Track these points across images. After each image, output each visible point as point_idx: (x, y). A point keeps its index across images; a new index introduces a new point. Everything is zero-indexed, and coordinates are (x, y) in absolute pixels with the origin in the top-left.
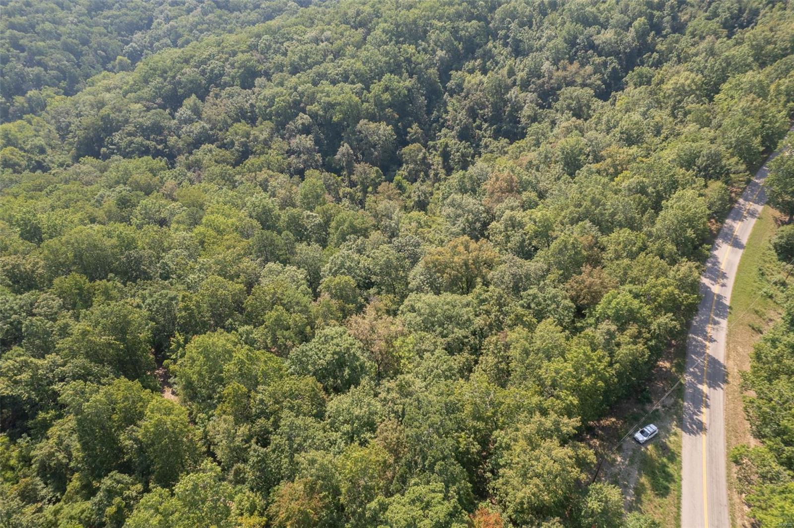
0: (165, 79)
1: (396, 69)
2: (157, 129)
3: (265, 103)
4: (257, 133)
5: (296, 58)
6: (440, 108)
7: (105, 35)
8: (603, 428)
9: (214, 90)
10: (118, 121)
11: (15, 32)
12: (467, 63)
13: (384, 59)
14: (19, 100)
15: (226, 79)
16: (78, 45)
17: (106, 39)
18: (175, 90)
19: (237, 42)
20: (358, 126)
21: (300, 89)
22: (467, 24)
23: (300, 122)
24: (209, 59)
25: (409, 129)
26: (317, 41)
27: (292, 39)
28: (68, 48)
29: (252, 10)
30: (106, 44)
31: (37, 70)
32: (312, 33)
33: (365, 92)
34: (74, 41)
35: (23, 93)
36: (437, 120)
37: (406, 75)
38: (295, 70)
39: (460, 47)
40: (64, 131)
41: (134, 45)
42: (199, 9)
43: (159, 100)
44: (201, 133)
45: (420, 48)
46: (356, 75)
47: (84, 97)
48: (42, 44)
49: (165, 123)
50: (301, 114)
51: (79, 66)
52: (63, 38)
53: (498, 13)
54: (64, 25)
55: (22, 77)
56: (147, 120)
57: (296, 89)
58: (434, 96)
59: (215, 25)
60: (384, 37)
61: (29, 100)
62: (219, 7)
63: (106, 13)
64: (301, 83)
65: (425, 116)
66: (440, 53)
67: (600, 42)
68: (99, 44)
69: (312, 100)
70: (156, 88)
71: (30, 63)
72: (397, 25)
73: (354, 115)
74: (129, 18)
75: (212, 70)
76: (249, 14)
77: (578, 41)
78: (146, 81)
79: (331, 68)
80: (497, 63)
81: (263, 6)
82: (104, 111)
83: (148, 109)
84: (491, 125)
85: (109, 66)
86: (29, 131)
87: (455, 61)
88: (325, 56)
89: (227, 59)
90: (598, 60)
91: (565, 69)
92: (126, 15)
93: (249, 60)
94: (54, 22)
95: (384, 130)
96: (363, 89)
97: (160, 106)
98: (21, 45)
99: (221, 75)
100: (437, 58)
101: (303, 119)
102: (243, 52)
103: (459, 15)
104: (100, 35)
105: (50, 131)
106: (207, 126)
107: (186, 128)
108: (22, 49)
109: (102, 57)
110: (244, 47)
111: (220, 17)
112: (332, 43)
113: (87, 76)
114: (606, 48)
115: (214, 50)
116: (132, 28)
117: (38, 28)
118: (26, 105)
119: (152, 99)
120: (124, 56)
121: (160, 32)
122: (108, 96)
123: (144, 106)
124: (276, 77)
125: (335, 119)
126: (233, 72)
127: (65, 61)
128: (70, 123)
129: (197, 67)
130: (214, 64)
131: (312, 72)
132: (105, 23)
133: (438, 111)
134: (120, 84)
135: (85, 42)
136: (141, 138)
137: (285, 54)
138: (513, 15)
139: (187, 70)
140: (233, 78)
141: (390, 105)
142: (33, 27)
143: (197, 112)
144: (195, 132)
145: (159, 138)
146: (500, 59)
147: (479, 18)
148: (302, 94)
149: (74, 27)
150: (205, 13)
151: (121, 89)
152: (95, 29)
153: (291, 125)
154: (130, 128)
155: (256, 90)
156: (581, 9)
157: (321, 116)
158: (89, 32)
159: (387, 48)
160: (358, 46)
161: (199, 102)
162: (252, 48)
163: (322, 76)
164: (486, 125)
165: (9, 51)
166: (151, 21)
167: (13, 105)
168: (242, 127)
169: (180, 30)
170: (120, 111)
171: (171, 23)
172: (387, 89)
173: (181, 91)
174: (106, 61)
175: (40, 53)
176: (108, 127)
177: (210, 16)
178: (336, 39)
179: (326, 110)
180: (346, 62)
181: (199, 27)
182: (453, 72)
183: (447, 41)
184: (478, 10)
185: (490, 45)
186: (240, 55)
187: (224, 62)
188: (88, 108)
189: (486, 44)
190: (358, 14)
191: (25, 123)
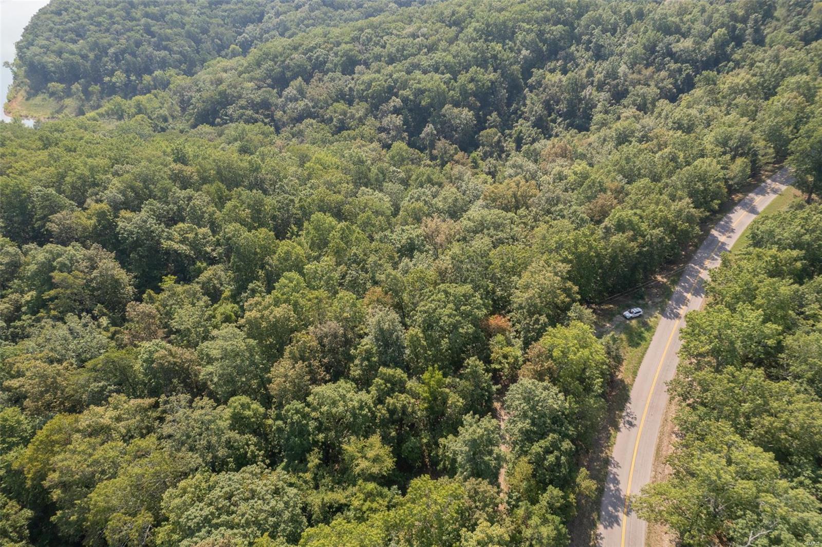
0: (276, 63)
1: (482, 63)
2: (265, 105)
3: (362, 87)
4: (354, 111)
5: (393, 50)
6: (519, 101)
7: (222, 26)
8: (602, 310)
9: (317, 75)
10: (233, 96)
11: (149, 20)
12: (549, 63)
13: (472, 54)
14: (147, 78)
15: (329, 65)
16: (198, 34)
17: (222, 30)
18: (283, 73)
19: (342, 34)
20: (443, 110)
21: (395, 76)
22: (554, 28)
23: (392, 104)
24: (315, 48)
25: (489, 117)
26: (414, 36)
27: (392, 34)
28: (190, 36)
29: (355, 9)
30: (222, 34)
31: (163, 53)
32: (410, 29)
33: (452, 81)
34: (196, 30)
35: (150, 72)
36: (515, 112)
37: (491, 69)
38: (391, 60)
39: (544, 48)
40: (185, 104)
41: (246, 35)
42: (307, 6)
43: (269, 81)
44: (304, 110)
45: (507, 47)
46: (446, 67)
47: (204, 76)
48: (169, 31)
49: (274, 100)
50: (394, 98)
51: (198, 52)
52: (187, 27)
53: (584, 20)
54: (189, 16)
55: (150, 58)
56: (257, 97)
57: (391, 76)
58: (516, 90)
59: (320, 21)
60: (474, 35)
61: (155, 79)
62: (325, 5)
63: (224, 7)
64: (396, 71)
65: (505, 108)
66: (525, 52)
67: (678, 49)
68: (217, 33)
69: (404, 86)
70: (268, 70)
71: (158, 47)
72: (488, 25)
73: (440, 100)
74: (244, 12)
75: (317, 57)
76: (352, 12)
77: (658, 48)
78: (259, 65)
79: (424, 60)
80: (577, 65)
81: (365, 5)
82: (221, 88)
83: (259, 88)
84: (564, 120)
85: (223, 53)
86: (156, 104)
87: (539, 60)
88: (420, 50)
89: (331, 49)
90: (673, 66)
91: (639, 72)
92: (242, 9)
93: (351, 50)
94: (181, 13)
95: (466, 114)
96: (451, 79)
97: (269, 86)
98: (152, 32)
99: (325, 62)
100: (522, 57)
101: (396, 102)
102: (346, 43)
103: (546, 20)
104: (218, 25)
105: (172, 104)
106: (311, 104)
107: (290, 105)
108: (152, 34)
109: (218, 45)
110: (347, 39)
111: (325, 14)
112: (427, 39)
113: (204, 61)
114: (684, 56)
115: (319, 40)
116: (246, 21)
117: (168, 18)
118: (152, 83)
119: (263, 80)
120: (237, 45)
121: (270, 25)
122: (224, 75)
123: (256, 85)
124: (375, 66)
125: (423, 103)
126: (336, 60)
127: (186, 46)
128: (191, 97)
129: (305, 54)
130: (320, 52)
131: (407, 63)
132: (222, 16)
133: (517, 104)
134: (235, 66)
135: (205, 31)
136: (252, 111)
137: (384, 47)
138: (597, 22)
139: (295, 55)
140: (336, 65)
141: (475, 94)
142: (163, 16)
143: (301, 92)
144: (299, 108)
145: (267, 113)
146: (581, 61)
147: (565, 23)
148: (395, 81)
149: (197, 17)
150: (312, 10)
151: (236, 70)
152: (214, 21)
153: (384, 107)
154: (243, 102)
155: (356, 76)
156: (664, 18)
157: (411, 101)
158: (208, 23)
159: (477, 44)
160: (451, 42)
161: (304, 85)
162: (355, 39)
163: (417, 66)
164: (561, 119)
165: (142, 36)
166: (262, 16)
167: (141, 83)
168: (341, 106)
169: (289, 24)
170: (236, 88)
171: (281, 17)
172: (472, 80)
173: (288, 74)
174: (220, 49)
175: (168, 39)
176: (225, 100)
177: (317, 12)
178: (431, 36)
179: (416, 95)
180: (438, 56)
181: (306, 22)
182: (534, 70)
183: (533, 42)
184: (565, 16)
185: (573, 48)
186: (343, 46)
187: (328, 51)
188: (208, 85)
189: (569, 47)
190: (453, 14)
191: (153, 97)
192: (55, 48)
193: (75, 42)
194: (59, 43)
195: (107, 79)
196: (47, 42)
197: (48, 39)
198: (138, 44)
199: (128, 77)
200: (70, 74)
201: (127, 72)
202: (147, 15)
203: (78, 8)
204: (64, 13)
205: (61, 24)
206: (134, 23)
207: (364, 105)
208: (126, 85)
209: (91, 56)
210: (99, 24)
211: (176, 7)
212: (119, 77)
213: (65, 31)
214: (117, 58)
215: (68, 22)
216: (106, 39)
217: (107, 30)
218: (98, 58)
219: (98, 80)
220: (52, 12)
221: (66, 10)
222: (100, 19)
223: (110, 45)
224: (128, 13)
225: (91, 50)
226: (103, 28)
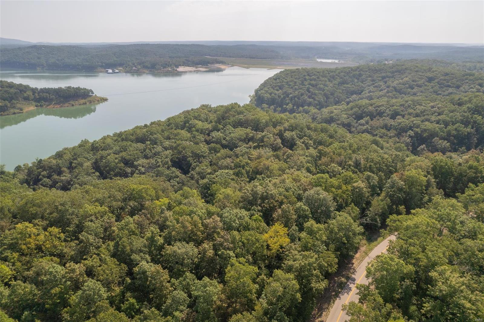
192: (270, 92)
193: (278, 90)
194: (272, 90)
195: (285, 106)
196: (268, 89)
197: (268, 88)
198: (302, 95)
199: (293, 107)
200: (272, 102)
201: (294, 105)
202: (310, 84)
203: (284, 78)
204: (278, 80)
205: (275, 83)
206: (304, 86)
207: (395, 132)
208: (291, 110)
209: (282, 96)
210: (290, 85)
211: (323, 82)
212: (290, 106)
213: (276, 86)
214: (291, 99)
215: (278, 83)
216: (290, 91)
217: (292, 88)
218: (284, 98)
219: (281, 106)
220: (274, 79)
221: (279, 79)
222: (291, 83)
223: (291, 94)
224: (302, 82)
225: (283, 94)
226: (290, 87)
